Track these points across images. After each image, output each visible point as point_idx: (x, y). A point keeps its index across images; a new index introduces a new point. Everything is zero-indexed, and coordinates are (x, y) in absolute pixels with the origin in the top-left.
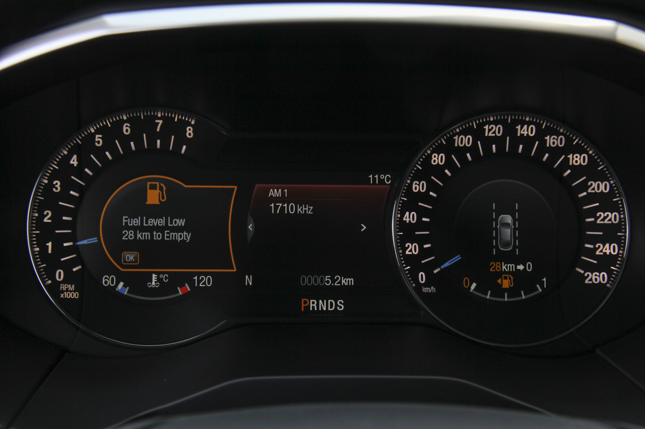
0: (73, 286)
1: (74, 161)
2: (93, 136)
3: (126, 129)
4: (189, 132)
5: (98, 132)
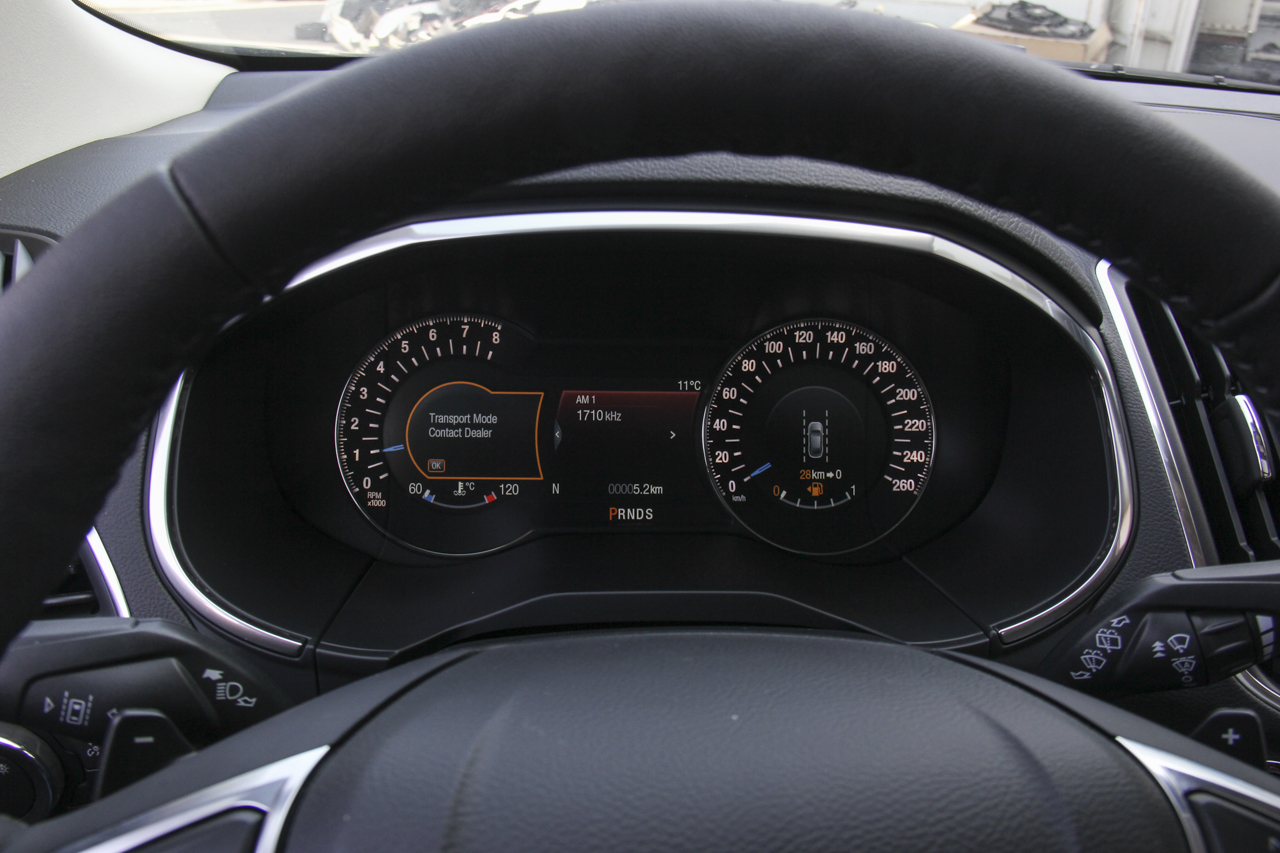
1: (381, 368)
2: (399, 342)
3: (433, 335)
4: (496, 338)
5: (404, 338)
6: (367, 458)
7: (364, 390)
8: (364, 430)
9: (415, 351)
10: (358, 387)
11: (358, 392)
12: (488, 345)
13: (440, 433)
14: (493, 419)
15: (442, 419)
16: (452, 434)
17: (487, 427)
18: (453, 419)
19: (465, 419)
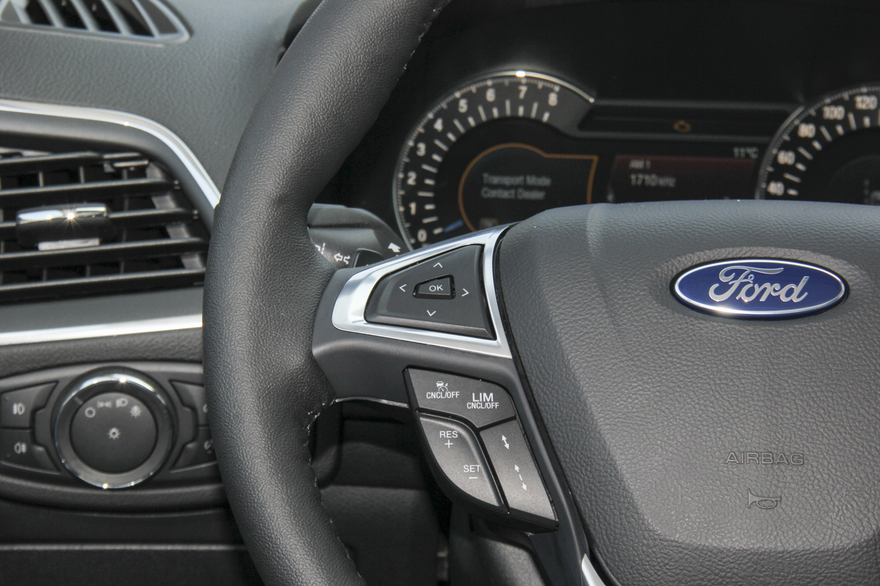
1: (439, 125)
2: (456, 101)
3: (490, 95)
4: (553, 99)
5: (463, 96)
6: (422, 213)
7: (422, 147)
8: (420, 185)
9: (472, 111)
10: (417, 141)
11: (415, 149)
12: (544, 106)
13: (493, 194)
14: (545, 181)
15: (496, 180)
16: (505, 194)
17: (540, 188)
18: (507, 180)
19: (518, 180)
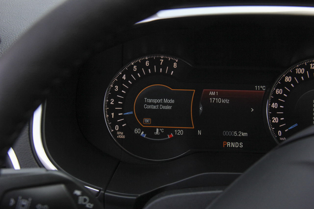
0: (123, 132)
1: (124, 77)
2: (133, 66)
3: (147, 64)
4: (175, 65)
5: (135, 64)
6: (117, 117)
7: (117, 87)
8: (116, 104)
9: (139, 70)
10: (114, 85)
11: (114, 88)
12: (171, 68)
13: (149, 107)
14: (172, 101)
15: (150, 101)
16: (155, 107)
17: (170, 104)
18: (155, 101)
19: (160, 101)
